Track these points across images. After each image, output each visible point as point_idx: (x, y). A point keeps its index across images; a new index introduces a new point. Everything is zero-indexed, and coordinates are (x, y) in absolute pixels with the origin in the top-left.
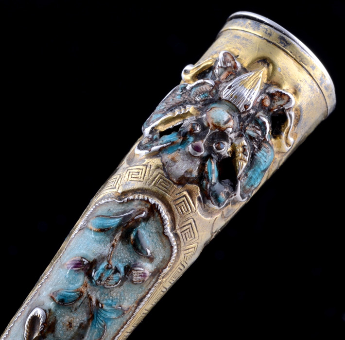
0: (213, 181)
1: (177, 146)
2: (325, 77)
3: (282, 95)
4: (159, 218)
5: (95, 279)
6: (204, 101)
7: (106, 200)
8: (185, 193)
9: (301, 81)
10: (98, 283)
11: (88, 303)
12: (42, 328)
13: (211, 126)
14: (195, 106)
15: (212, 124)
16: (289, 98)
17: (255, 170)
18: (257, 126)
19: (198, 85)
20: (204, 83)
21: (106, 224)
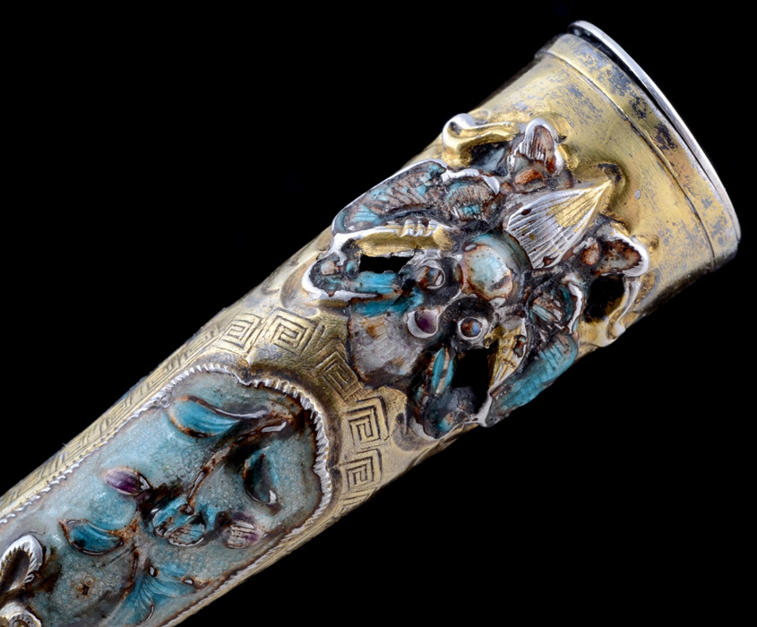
0: (438, 391)
1: (387, 305)
2: (726, 222)
3: (626, 249)
4: (310, 438)
5: (155, 525)
6: (468, 220)
7: (218, 366)
8: (377, 403)
9: (674, 224)
10: (159, 532)
11: (130, 562)
12: (30, 578)
13: (465, 285)
14: (447, 227)
15: (469, 282)
16: (639, 259)
17: (528, 381)
18: (558, 300)
19: (466, 179)
20: (478, 181)
21: (204, 422)
